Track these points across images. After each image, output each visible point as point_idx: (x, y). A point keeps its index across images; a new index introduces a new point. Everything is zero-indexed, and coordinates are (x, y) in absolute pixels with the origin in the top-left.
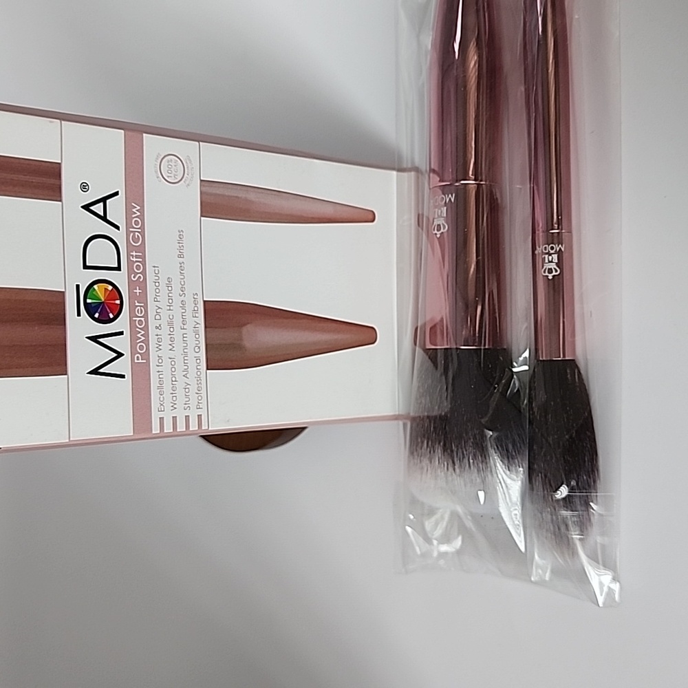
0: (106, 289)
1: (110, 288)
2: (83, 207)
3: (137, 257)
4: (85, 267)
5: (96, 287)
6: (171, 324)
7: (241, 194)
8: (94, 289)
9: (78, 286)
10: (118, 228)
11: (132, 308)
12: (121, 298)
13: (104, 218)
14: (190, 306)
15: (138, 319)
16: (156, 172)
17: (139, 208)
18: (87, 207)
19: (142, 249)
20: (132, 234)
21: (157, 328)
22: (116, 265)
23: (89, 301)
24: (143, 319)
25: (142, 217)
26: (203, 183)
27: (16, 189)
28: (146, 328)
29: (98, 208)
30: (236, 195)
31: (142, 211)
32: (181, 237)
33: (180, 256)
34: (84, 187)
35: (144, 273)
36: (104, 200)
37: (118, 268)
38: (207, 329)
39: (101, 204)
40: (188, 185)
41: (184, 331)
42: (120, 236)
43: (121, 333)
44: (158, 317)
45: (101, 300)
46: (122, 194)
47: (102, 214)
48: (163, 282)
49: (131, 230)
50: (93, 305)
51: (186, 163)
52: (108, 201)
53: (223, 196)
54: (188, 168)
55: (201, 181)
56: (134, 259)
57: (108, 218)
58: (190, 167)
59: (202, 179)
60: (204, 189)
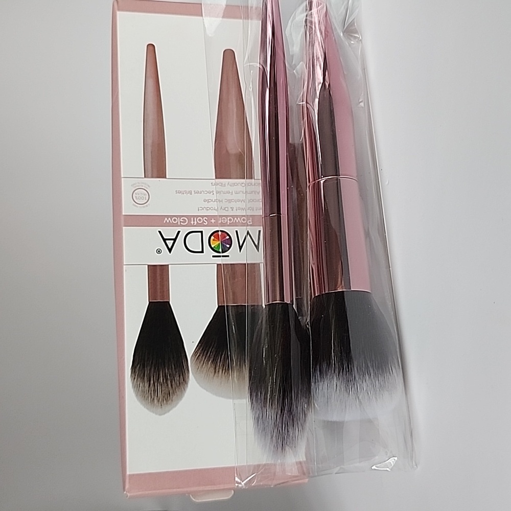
0: (214, 240)
1: (212, 238)
2: (170, 252)
3: (194, 221)
4: (202, 252)
5: (213, 246)
6: (230, 201)
7: (149, 149)
8: (214, 247)
9: (213, 256)
10: (179, 232)
11: (223, 225)
12: (218, 231)
13: (175, 240)
14: (219, 188)
15: (228, 221)
16: (144, 207)
17: (166, 219)
18: (170, 250)
19: (189, 217)
20: (182, 223)
21: (232, 210)
22: (200, 234)
23: (220, 250)
24: (228, 218)
25: (171, 217)
26: (146, 176)
27: (165, 290)
28: (233, 216)
29: (170, 243)
30: (150, 154)
31: (168, 216)
32: (180, 192)
33: (191, 194)
34: (159, 251)
35: (203, 217)
36: (165, 240)
37: (201, 232)
38: (232, 177)
39: (167, 241)
40: (149, 186)
41: (233, 192)
42: (184, 231)
43: (237, 232)
44: (227, 209)
45: (219, 244)
46: (160, 229)
47: (172, 241)
48: (206, 205)
49: (179, 224)
50: (223, 248)
51: (135, 187)
52: (165, 237)
53: (152, 162)
54: (139, 186)
55: (145, 177)
56: (196, 222)
57: (174, 237)
58: (138, 184)
59: (144, 177)
60: (150, 175)
